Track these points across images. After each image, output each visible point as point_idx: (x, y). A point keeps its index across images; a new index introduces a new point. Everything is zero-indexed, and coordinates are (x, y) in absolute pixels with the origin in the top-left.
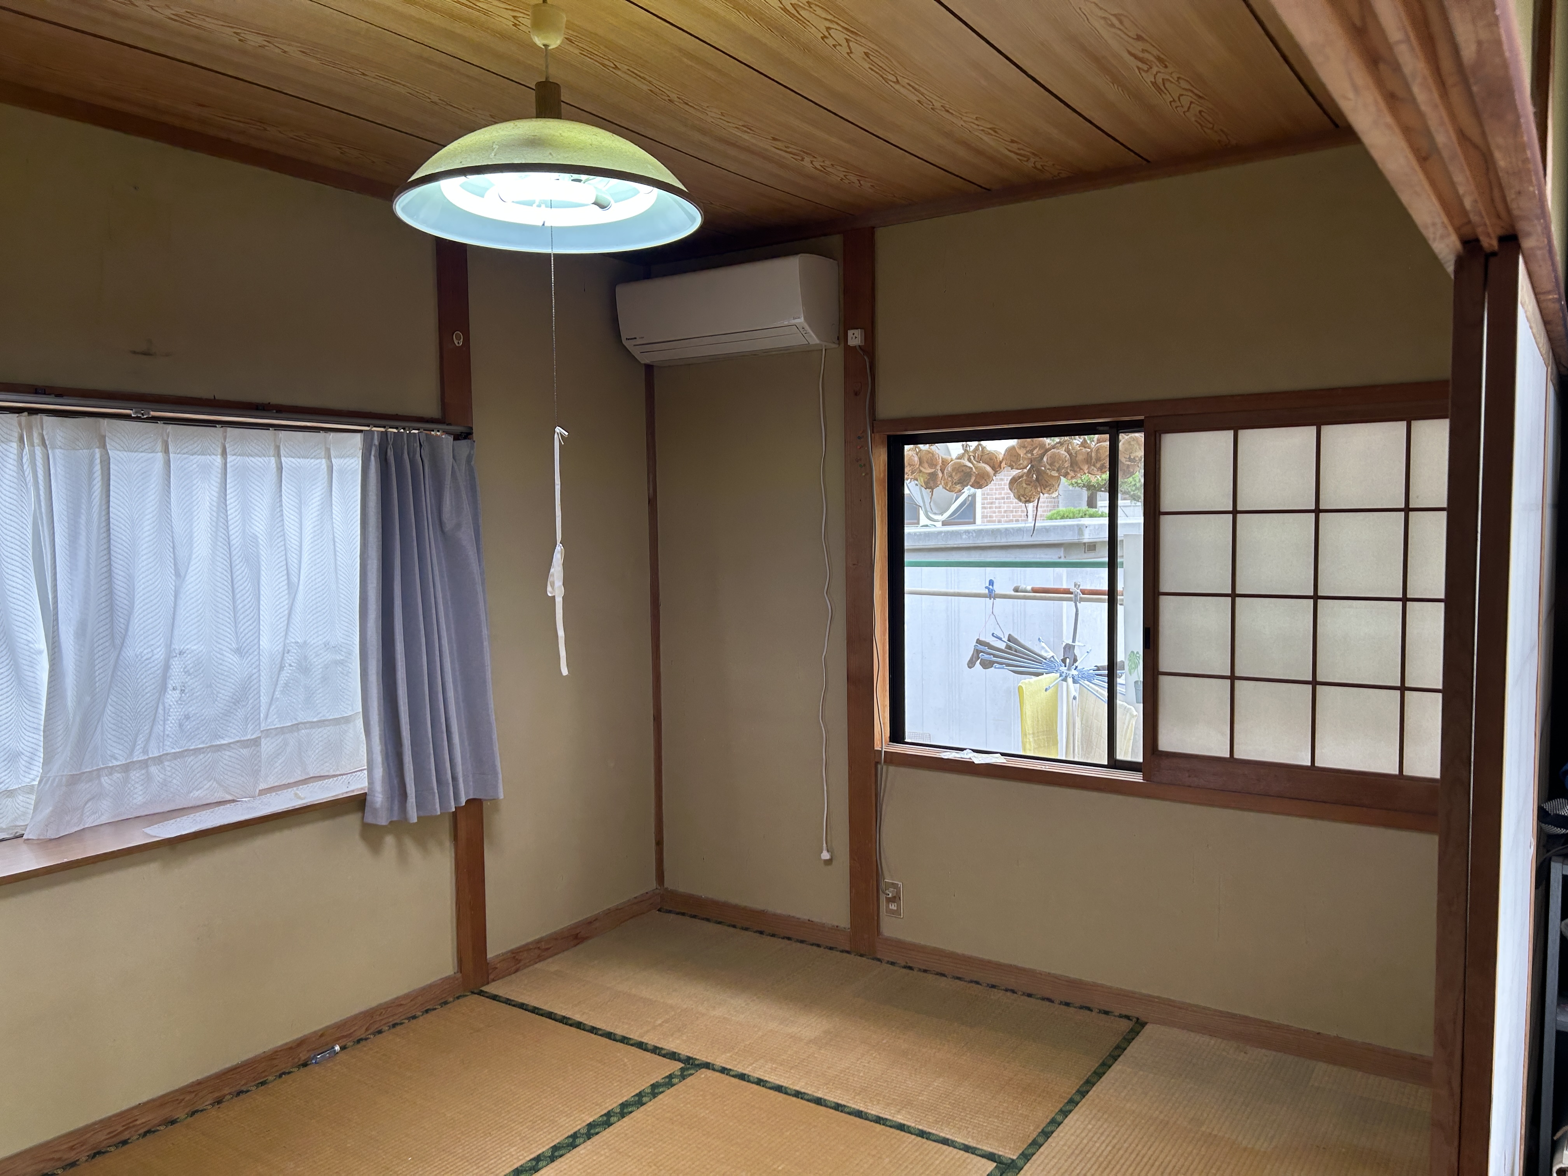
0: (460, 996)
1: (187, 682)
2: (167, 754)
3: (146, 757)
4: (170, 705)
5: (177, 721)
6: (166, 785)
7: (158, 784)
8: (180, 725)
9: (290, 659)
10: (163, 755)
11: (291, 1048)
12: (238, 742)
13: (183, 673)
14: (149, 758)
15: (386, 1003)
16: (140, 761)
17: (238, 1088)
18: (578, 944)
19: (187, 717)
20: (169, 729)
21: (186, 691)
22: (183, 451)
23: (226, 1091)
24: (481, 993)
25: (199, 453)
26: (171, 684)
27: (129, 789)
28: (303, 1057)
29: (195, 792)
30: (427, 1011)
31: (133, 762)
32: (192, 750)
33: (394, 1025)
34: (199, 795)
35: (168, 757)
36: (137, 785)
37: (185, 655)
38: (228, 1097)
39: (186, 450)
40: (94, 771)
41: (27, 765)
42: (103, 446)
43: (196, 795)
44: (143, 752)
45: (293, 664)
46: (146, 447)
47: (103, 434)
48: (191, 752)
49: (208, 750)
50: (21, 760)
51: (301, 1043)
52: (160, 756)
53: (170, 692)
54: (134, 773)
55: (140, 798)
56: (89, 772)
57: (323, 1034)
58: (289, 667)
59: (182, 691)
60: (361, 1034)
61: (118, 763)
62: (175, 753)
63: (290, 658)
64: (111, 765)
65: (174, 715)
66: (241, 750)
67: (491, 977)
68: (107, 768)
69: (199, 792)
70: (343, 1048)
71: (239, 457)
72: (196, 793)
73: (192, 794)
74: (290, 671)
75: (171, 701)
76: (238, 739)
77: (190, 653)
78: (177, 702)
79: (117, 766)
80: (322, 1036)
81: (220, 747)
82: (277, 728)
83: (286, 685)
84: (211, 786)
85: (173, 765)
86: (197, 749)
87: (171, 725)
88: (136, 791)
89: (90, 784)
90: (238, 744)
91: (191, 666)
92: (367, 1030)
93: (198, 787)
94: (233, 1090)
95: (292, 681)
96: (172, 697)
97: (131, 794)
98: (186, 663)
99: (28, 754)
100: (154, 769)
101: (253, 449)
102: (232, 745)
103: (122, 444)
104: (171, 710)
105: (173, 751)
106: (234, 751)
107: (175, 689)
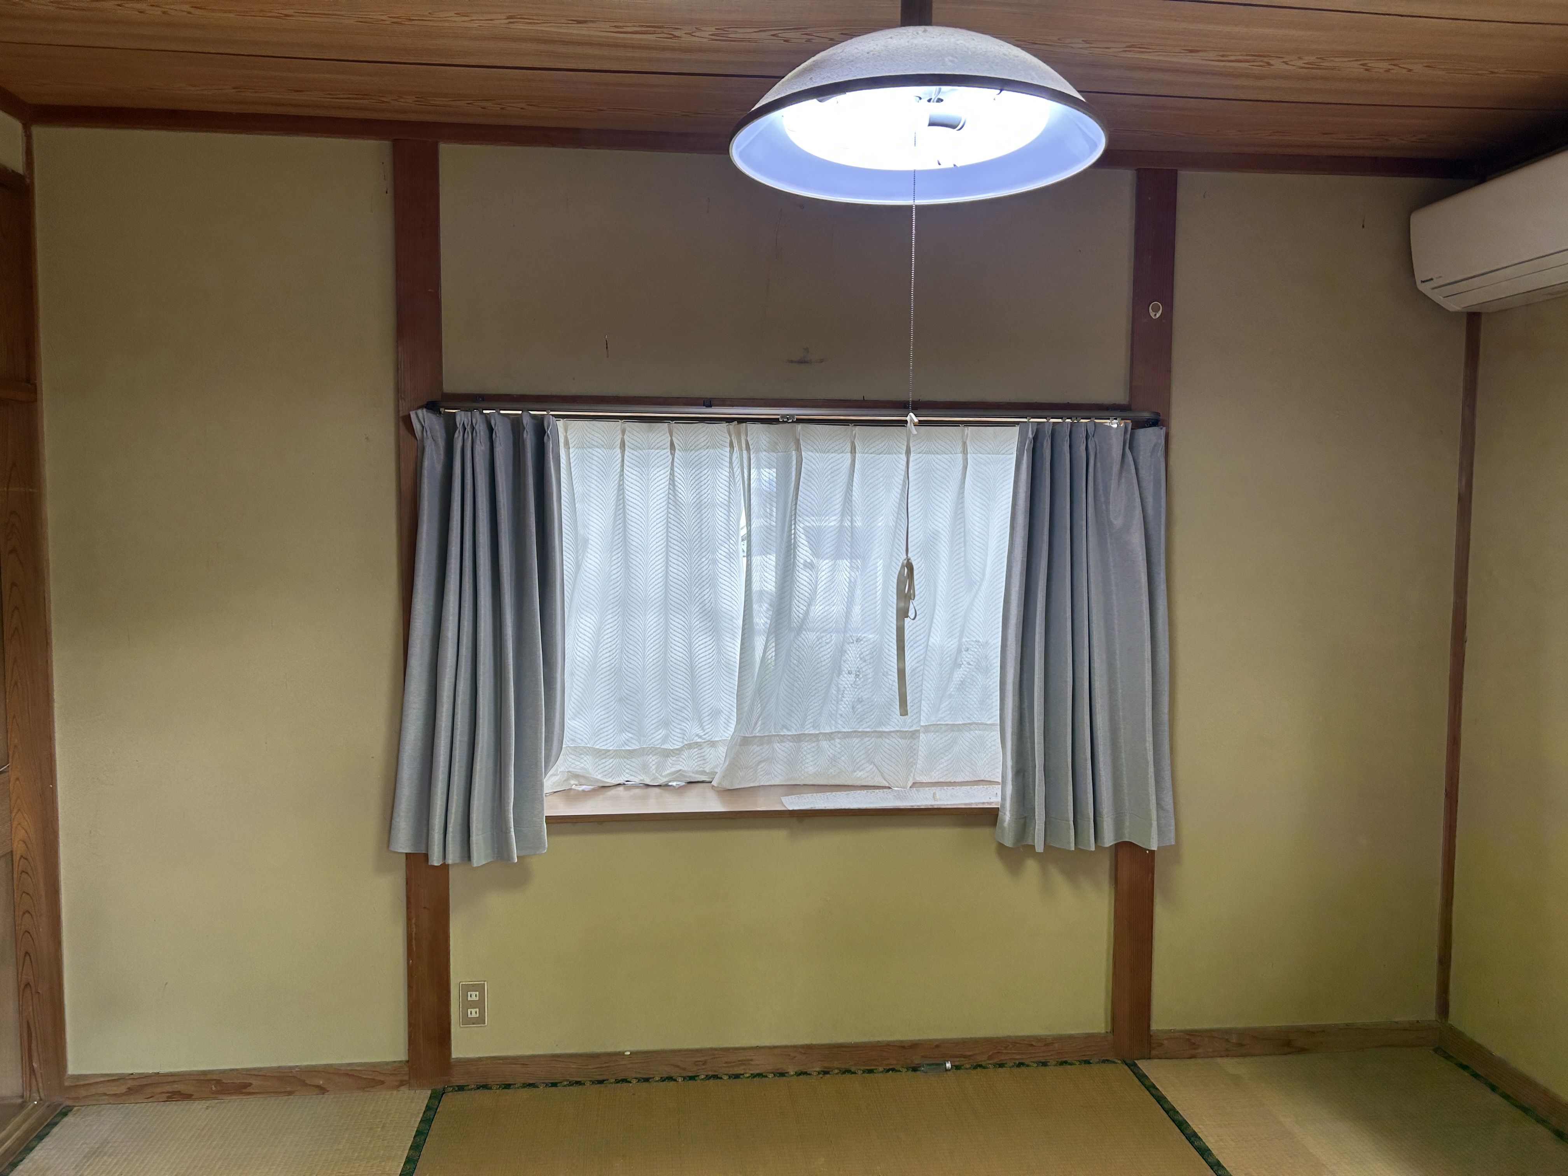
0: (1108, 1060)
1: (862, 668)
2: (839, 732)
3: (818, 732)
4: (844, 687)
5: (851, 703)
6: (835, 761)
7: (828, 758)
8: (853, 708)
9: (966, 657)
10: (835, 732)
11: (903, 1047)
12: (898, 731)
13: (859, 659)
14: (821, 733)
15: (1017, 1037)
16: (811, 734)
17: (847, 1066)
18: (1290, 1053)
19: (860, 701)
20: (843, 709)
21: (861, 676)
22: (870, 451)
23: (836, 1064)
24: (1133, 1067)
25: (885, 452)
26: (845, 667)
27: (802, 758)
28: (917, 1061)
29: (858, 772)
30: (1062, 1063)
31: (805, 734)
32: (860, 732)
33: (1020, 1065)
34: (861, 776)
35: (840, 735)
36: (808, 756)
37: (862, 642)
38: (836, 1071)
39: (873, 450)
40: (765, 736)
41: (726, 722)
42: (798, 449)
43: (858, 776)
44: (813, 726)
45: (971, 663)
46: (836, 448)
47: (798, 437)
48: (859, 734)
49: (873, 734)
50: (722, 718)
51: (914, 1046)
52: (832, 733)
53: (846, 676)
54: (806, 744)
55: (811, 768)
56: (760, 737)
57: (938, 1045)
58: (967, 666)
59: (857, 676)
60: (982, 1059)
61: (790, 733)
62: (844, 732)
63: (969, 656)
64: (782, 734)
65: (848, 698)
66: (900, 740)
67: (1154, 1053)
68: (778, 735)
69: (862, 773)
70: (957, 1067)
71: (924, 455)
72: (859, 774)
73: (855, 774)
74: (968, 670)
75: (846, 684)
76: (898, 729)
77: (866, 641)
78: (851, 685)
79: (789, 735)
80: (937, 1046)
81: (881, 734)
82: (947, 725)
83: (963, 683)
84: (871, 769)
85: (843, 743)
86: (863, 732)
87: (845, 706)
88: (807, 761)
89: (761, 747)
90: (898, 734)
91: (867, 653)
92: (990, 1058)
93: (861, 768)
94: (843, 1066)
95: (969, 680)
96: (846, 680)
97: (804, 763)
98: (863, 650)
99: (727, 713)
100: (824, 744)
101: (939, 447)
102: (892, 734)
103: (815, 447)
104: (846, 692)
105: (844, 730)
106: (893, 740)
107: (850, 673)
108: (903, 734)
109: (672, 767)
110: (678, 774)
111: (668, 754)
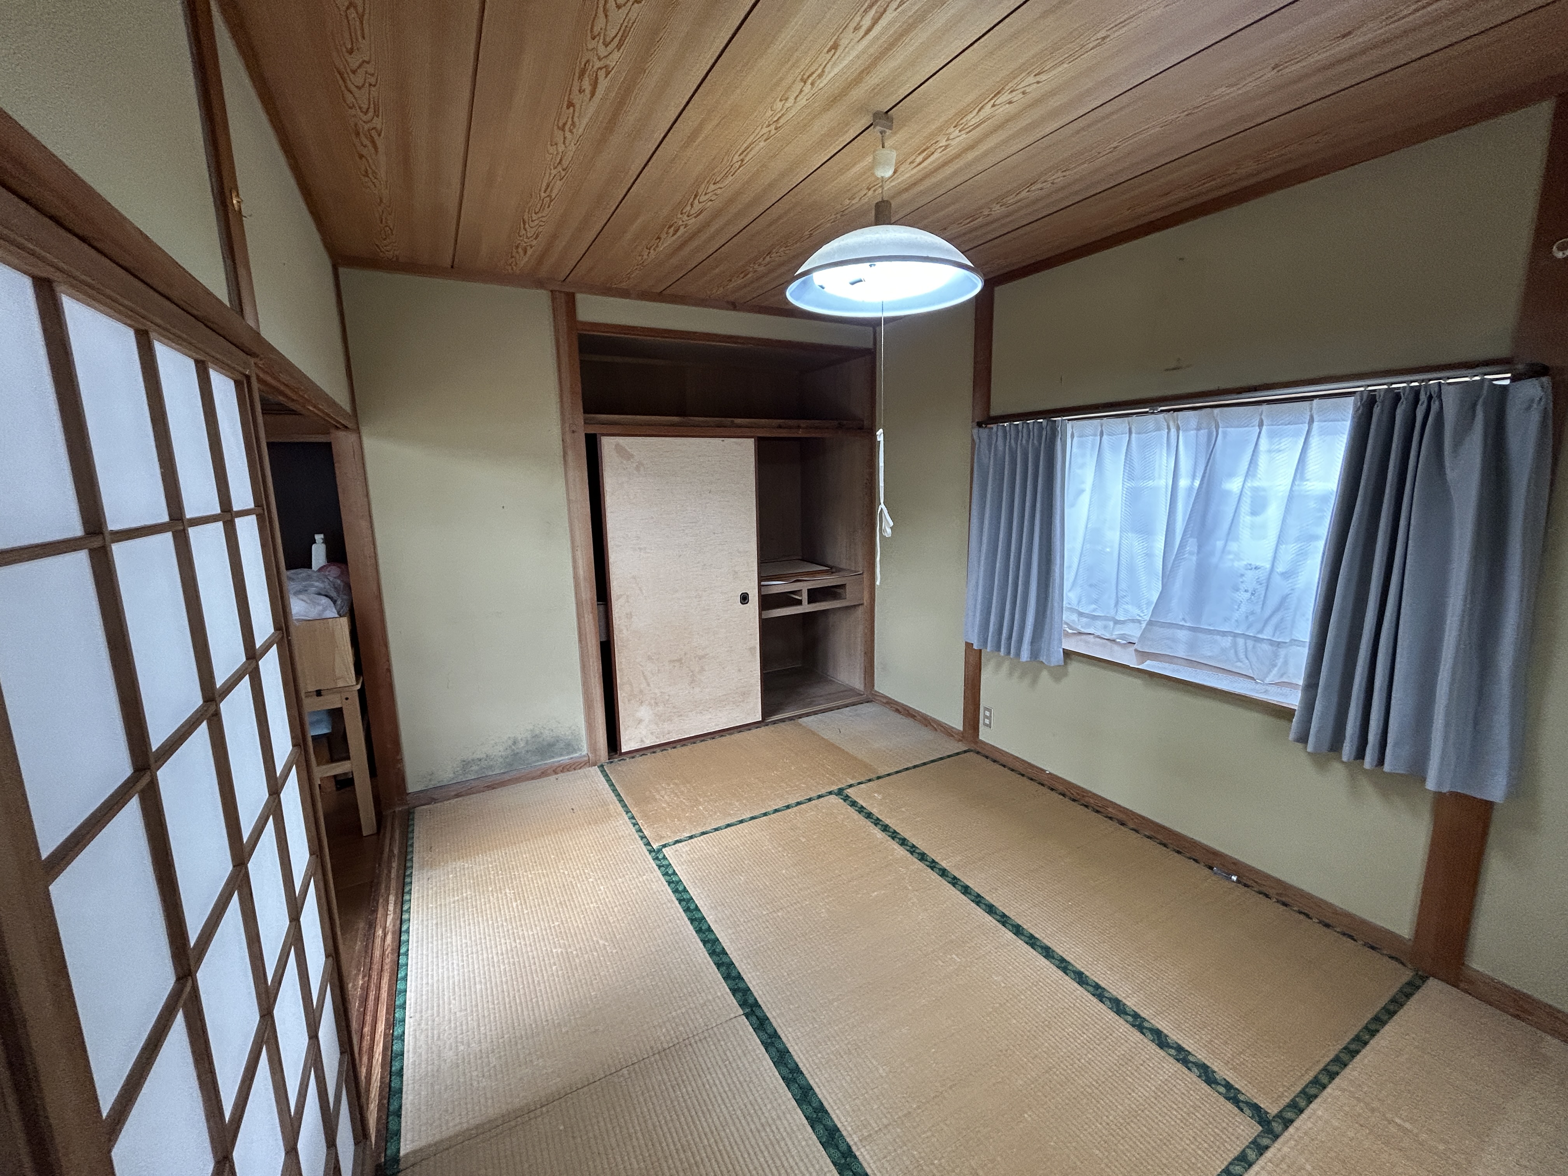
0: (1398, 959)
3: (1213, 629)
6: (1223, 652)
10: (1228, 631)
14: (1216, 630)
16: (1207, 629)
20: (1238, 617)
24: (1419, 977)
31: (1202, 628)
35: (1230, 634)
36: (1205, 645)
44: (1210, 623)
52: (1225, 632)
54: (1204, 635)
67: (1462, 985)
69: (1239, 663)
70: (1238, 881)
84: (1245, 662)
89: (1166, 629)
100: (1218, 638)
105: (1235, 632)
106: (1265, 645)
107: (1246, 591)
108: (1271, 642)
109: (1118, 632)
110: (1122, 637)
111: (1117, 622)
